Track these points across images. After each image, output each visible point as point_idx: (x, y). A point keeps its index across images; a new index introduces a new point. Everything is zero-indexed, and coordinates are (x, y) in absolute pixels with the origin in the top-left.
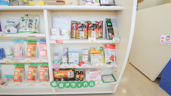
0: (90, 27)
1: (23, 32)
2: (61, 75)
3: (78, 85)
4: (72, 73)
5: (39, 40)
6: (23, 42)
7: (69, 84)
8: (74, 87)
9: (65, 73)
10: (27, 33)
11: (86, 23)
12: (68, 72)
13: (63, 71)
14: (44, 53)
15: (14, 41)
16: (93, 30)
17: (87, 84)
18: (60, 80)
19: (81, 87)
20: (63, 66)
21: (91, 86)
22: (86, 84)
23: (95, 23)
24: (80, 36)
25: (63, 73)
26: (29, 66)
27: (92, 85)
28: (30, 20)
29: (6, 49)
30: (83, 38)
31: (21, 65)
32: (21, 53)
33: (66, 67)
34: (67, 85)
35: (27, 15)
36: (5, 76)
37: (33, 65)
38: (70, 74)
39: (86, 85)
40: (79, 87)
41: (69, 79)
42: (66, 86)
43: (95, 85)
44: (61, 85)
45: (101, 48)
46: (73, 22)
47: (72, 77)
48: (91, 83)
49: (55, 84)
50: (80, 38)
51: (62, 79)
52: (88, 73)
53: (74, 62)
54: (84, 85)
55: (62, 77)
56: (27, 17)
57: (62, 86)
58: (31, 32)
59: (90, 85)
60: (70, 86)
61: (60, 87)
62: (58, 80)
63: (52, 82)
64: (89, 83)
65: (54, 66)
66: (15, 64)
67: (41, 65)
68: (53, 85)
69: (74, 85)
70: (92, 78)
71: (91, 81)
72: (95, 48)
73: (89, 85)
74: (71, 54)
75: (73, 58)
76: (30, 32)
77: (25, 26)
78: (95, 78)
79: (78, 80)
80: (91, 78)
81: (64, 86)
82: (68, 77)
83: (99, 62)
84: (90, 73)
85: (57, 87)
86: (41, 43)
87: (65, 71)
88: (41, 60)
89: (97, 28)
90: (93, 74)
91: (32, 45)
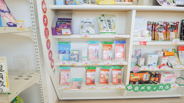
0: (169, 28)
1: (105, 33)
2: (137, 78)
3: (153, 88)
4: (148, 75)
5: (115, 42)
6: (99, 43)
7: (144, 87)
8: (149, 91)
9: (141, 76)
10: (108, 34)
11: (165, 24)
12: (144, 75)
13: (139, 74)
14: (120, 56)
15: (89, 43)
16: (172, 31)
17: (163, 87)
18: (134, 83)
19: (156, 90)
20: (142, 69)
21: (167, 90)
22: (161, 87)
23: (173, 25)
24: (160, 38)
25: (139, 76)
26: (101, 69)
27: (168, 88)
28: (108, 21)
29: (84, 50)
30: (163, 39)
31: (92, 68)
32: (96, 55)
33: (145, 69)
34: (143, 88)
35: (104, 15)
36: (73, 80)
37: (105, 68)
38: (146, 77)
39: (162, 89)
40: (154, 90)
41: (144, 82)
42: (141, 89)
43: (170, 88)
44: (137, 88)
45: (174, 50)
46: (149, 23)
47: (147, 80)
48: (167, 86)
49: (130, 87)
50: (160, 39)
51: (137, 83)
52: (164, 76)
53: (153, 64)
54: (160, 88)
55: (137, 80)
56: (104, 17)
57: (138, 90)
58: (113, 33)
59: (166, 88)
60: (146, 89)
61: (135, 90)
62: (132, 83)
63: (128, 85)
64: (164, 86)
65: (133, 68)
66: (86, 67)
67: (113, 67)
68: (129, 89)
69: (149, 88)
70: (167, 81)
71: (167, 84)
72: (168, 50)
73: (164, 88)
74: (151, 56)
75: (152, 60)
76: (111, 33)
77: (106, 27)
78: (170, 80)
79: (152, 83)
80: (165, 81)
81: (140, 89)
82: (143, 80)
83: (178, 65)
84: (166, 75)
85: (132, 90)
86: (117, 45)
87: (141, 74)
88: (121, 62)
89: (175, 29)
90: (168, 77)
91: (107, 46)
